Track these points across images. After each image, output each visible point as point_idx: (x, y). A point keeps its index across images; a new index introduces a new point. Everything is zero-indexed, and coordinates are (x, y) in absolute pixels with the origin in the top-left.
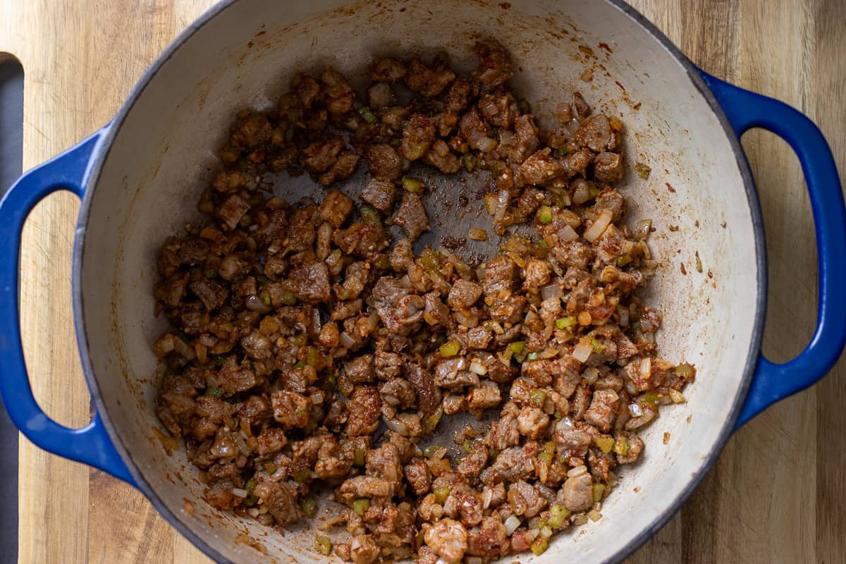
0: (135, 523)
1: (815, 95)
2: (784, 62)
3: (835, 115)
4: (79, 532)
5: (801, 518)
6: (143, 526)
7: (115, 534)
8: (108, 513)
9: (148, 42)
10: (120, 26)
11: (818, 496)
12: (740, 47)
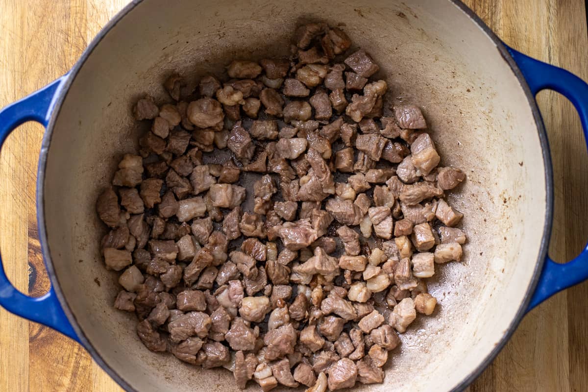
0: (63, 373)
1: (558, 47)
2: (534, 24)
3: (572, 61)
4: (22, 382)
5: (558, 357)
6: (69, 375)
7: (49, 382)
8: (43, 366)
9: (67, 20)
10: (47, 9)
11: (570, 341)
12: (502, 13)
